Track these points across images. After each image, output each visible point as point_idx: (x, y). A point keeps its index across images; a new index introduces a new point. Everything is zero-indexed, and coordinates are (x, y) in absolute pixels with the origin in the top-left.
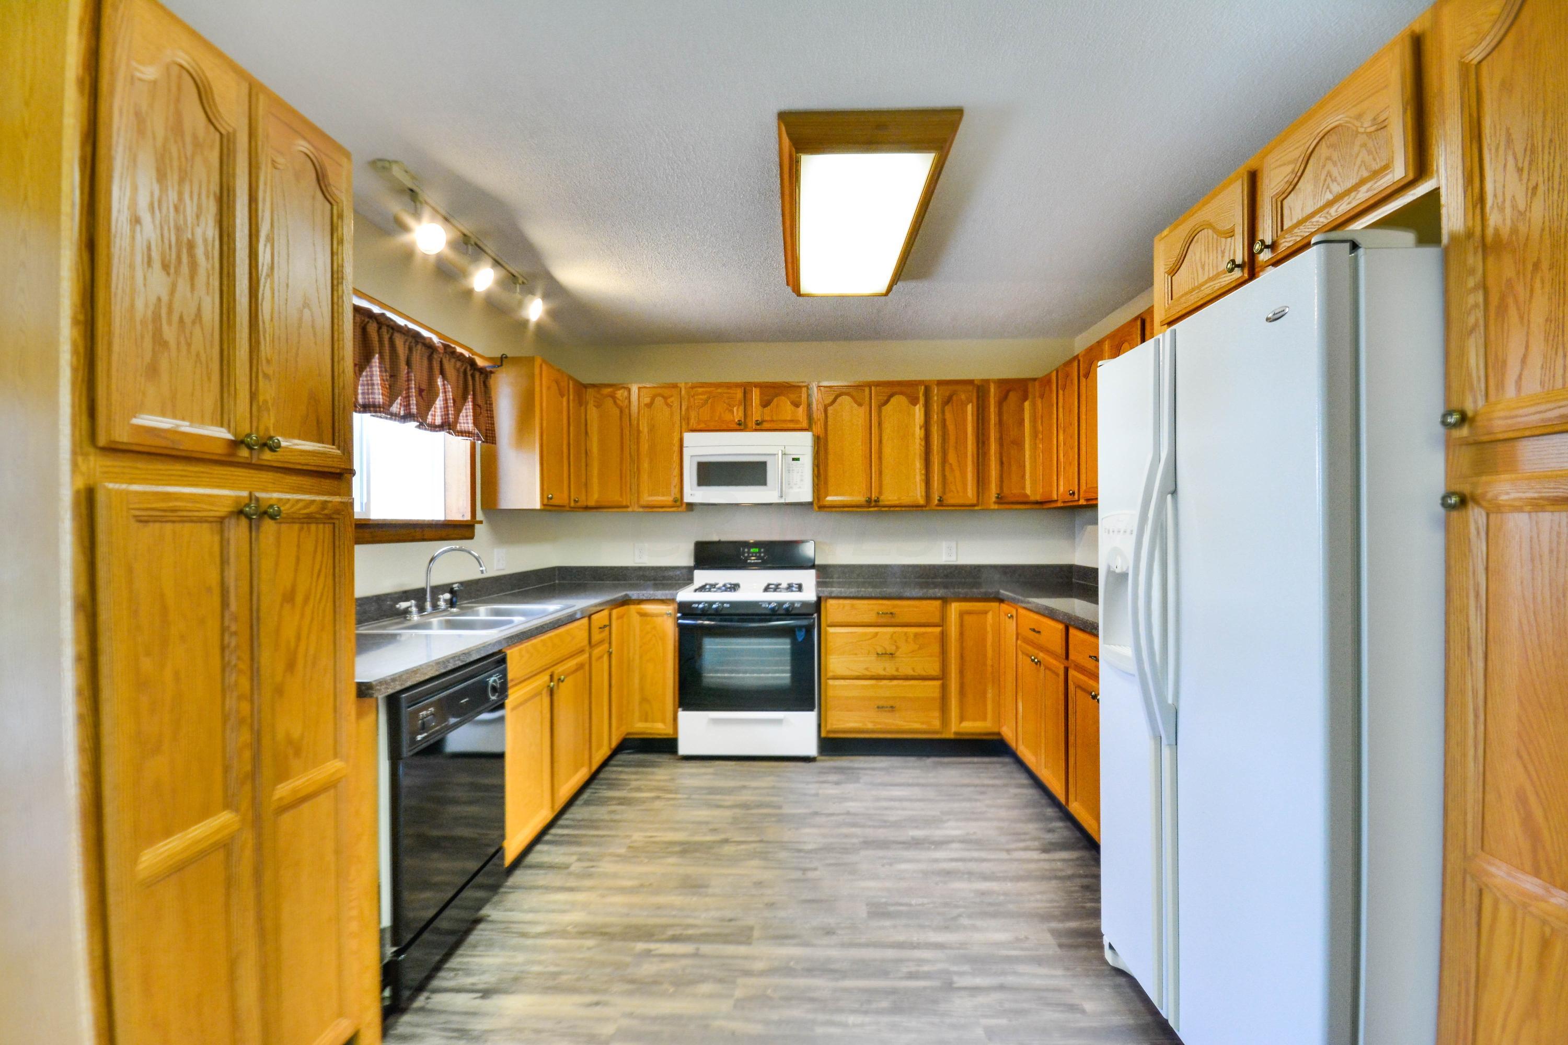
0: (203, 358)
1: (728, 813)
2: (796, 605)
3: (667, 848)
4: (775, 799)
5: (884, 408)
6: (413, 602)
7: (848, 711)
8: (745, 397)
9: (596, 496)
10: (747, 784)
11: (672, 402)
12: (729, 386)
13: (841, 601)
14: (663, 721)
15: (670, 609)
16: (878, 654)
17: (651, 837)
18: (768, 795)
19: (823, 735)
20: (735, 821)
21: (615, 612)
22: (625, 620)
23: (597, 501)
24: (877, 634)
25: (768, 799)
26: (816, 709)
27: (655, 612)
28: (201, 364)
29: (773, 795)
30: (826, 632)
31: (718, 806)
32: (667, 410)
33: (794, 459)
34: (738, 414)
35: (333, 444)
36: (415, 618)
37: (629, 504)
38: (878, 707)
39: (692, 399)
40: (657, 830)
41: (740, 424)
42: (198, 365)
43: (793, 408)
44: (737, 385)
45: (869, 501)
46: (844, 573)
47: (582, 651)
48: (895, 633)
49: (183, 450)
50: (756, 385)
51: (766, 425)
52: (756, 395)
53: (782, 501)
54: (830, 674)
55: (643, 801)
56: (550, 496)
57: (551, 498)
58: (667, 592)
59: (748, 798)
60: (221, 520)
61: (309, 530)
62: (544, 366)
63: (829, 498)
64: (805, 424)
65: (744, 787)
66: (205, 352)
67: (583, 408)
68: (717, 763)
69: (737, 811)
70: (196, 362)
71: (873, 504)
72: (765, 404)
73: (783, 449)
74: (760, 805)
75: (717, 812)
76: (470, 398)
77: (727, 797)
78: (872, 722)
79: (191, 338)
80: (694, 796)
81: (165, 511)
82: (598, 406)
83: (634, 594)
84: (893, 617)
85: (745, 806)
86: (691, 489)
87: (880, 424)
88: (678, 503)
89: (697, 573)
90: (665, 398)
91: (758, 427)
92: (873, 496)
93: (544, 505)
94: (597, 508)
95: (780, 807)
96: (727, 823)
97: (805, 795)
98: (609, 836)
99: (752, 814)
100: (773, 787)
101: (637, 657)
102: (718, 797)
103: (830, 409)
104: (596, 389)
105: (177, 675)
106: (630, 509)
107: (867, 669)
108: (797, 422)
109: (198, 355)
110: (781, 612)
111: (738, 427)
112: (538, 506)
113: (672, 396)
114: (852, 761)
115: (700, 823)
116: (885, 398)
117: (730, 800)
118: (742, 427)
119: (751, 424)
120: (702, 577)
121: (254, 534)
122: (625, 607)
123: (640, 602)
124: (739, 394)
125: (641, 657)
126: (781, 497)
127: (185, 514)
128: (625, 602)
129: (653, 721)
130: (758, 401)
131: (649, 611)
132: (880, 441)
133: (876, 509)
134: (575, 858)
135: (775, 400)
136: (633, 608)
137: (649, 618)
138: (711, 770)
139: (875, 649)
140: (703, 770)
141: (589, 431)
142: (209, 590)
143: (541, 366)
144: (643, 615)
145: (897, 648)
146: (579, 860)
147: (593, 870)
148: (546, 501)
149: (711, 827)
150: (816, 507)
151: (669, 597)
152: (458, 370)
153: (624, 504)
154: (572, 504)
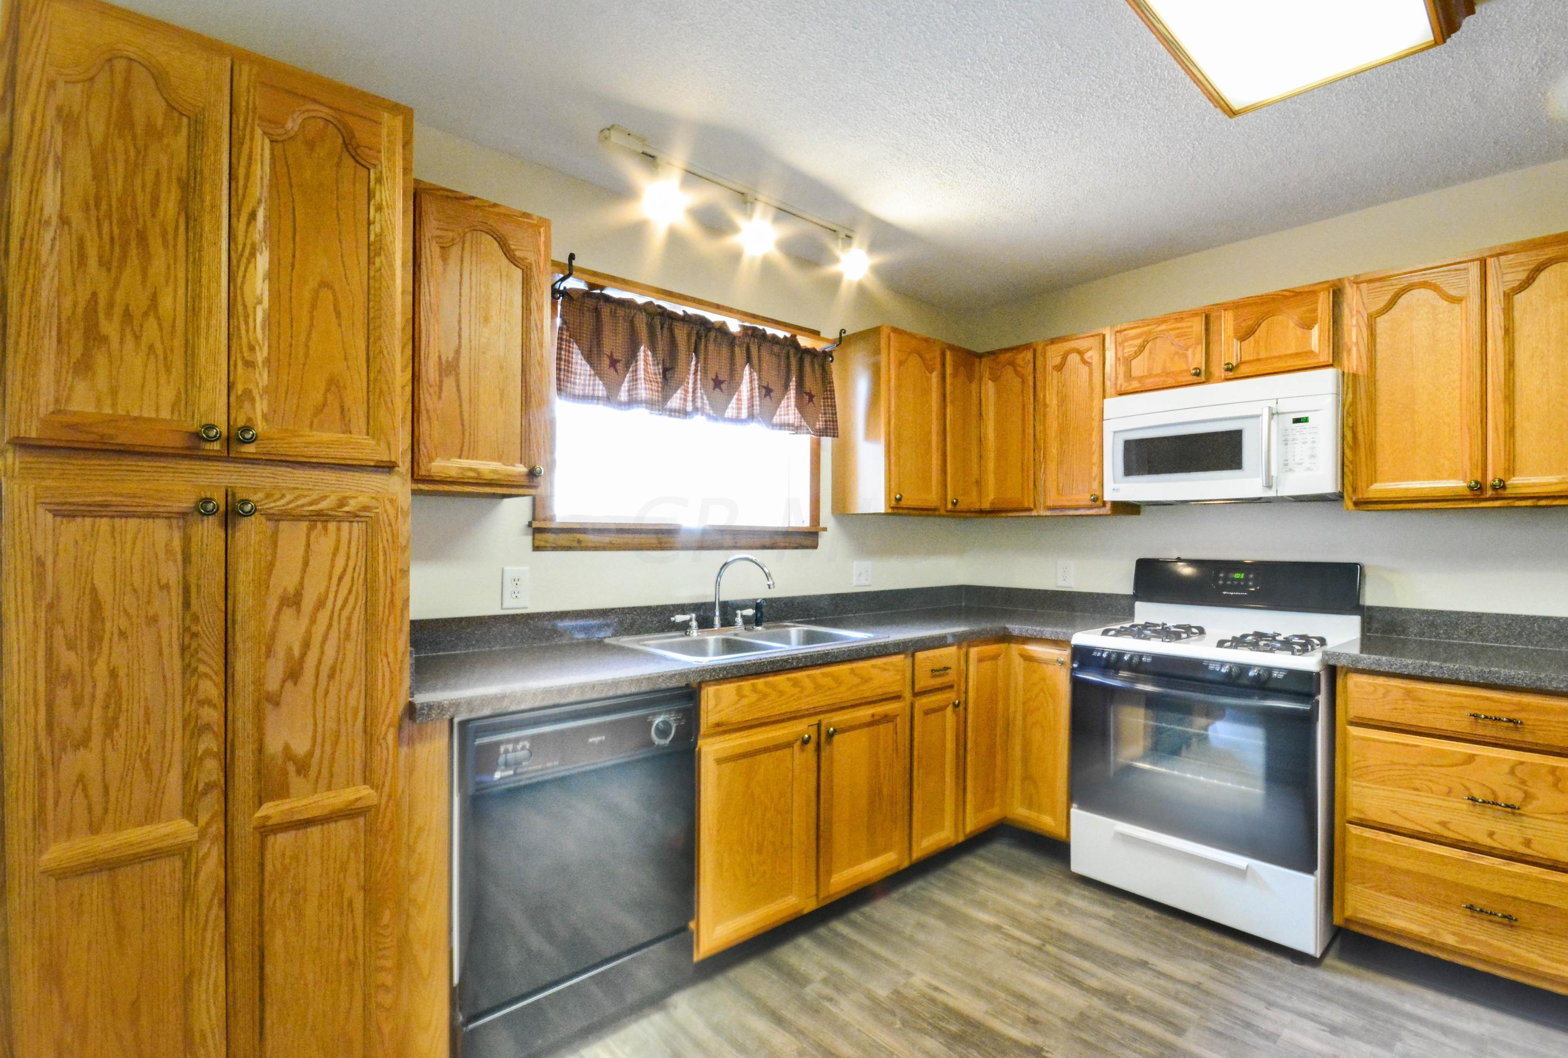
0: (160, 352)
1: (1078, 1000)
2: (1275, 674)
3: (942, 1019)
4: (1180, 1008)
5: (1519, 298)
6: (694, 615)
7: (1391, 894)
8: (1207, 330)
9: (991, 497)
10: (1153, 960)
11: (1091, 357)
12: (1180, 317)
13: (1381, 680)
14: (1054, 815)
15: (1064, 655)
16: (1473, 799)
17: (936, 989)
18: (1176, 998)
19: (1338, 920)
20: (1082, 1020)
21: (974, 652)
22: (1000, 662)
23: (992, 503)
24: (1471, 758)
25: (1168, 1004)
26: (1319, 871)
27: (1044, 657)
28: (156, 356)
29: (1185, 1003)
30: (1345, 731)
31: (1075, 982)
32: (1084, 370)
33: (1297, 421)
34: (1197, 359)
35: (368, 435)
36: (695, 633)
37: (1032, 506)
38: (1471, 908)
39: (1120, 349)
40: (954, 981)
41: (1198, 374)
42: (152, 357)
43: (1299, 331)
44: (1194, 314)
45: (1477, 490)
46: (1433, 625)
47: (897, 697)
48: (1522, 763)
49: (118, 444)
50: (1225, 307)
51: (1244, 370)
52: (1227, 325)
53: (1271, 494)
54: (1352, 814)
55: (971, 923)
56: (898, 496)
57: (900, 500)
58: (1059, 630)
59: (1139, 989)
60: (183, 515)
61: (325, 529)
62: (892, 335)
63: (1376, 486)
64: (1326, 357)
65: (1144, 964)
66: (163, 343)
67: (974, 386)
68: (1129, 904)
69: (1096, 1002)
70: (148, 355)
71: (1489, 493)
72: (1245, 335)
73: (1273, 404)
74: (1146, 1010)
75: (1064, 992)
76: (793, 384)
77: (1100, 972)
78: (1454, 934)
79: (141, 331)
80: (1049, 948)
81: (90, 505)
82: (995, 378)
83: (1015, 628)
84: (1517, 729)
85: (1118, 1000)
86: (1114, 482)
87: (1509, 331)
88: (1099, 503)
89: (1139, 606)
90: (1081, 353)
91: (1230, 374)
92: (1490, 478)
93: (893, 508)
94: (993, 512)
95: (1180, 1031)
96: (1064, 1020)
97: (1248, 1025)
98: (887, 961)
99: (1120, 1023)
100: (1197, 986)
101: (1019, 717)
102: (1086, 965)
103: (1382, 323)
104: (992, 357)
105: (113, 674)
106: (1034, 513)
107: (1443, 824)
108: (1310, 353)
109: (151, 347)
110: (1244, 681)
111: (1195, 379)
112: (881, 508)
113: (1091, 349)
114: (1401, 993)
115: (1021, 998)
116: (1523, 276)
117: (1101, 977)
118: (1203, 378)
119: (1218, 370)
120: (1146, 612)
121: (230, 531)
122: (1003, 646)
123: (1026, 640)
124: (1198, 325)
125: (1024, 719)
126: (1269, 486)
127: (123, 509)
128: (1006, 638)
129: (1040, 810)
130: (1230, 331)
131: (1036, 655)
132: (1510, 365)
133: (1497, 503)
134: (823, 974)
135: (1264, 324)
136: (1015, 648)
137: (1036, 664)
138: (1109, 913)
139: (1467, 789)
140: (1098, 909)
141: (984, 414)
142: (165, 587)
143: (889, 337)
144: (1028, 658)
145: (1528, 797)
146: (825, 981)
147: (827, 1004)
148: (893, 503)
149: (1033, 1013)
150: (1348, 503)
151: (1061, 637)
152: (779, 356)
153: (1026, 505)
154: (950, 506)
